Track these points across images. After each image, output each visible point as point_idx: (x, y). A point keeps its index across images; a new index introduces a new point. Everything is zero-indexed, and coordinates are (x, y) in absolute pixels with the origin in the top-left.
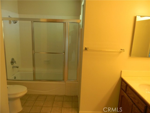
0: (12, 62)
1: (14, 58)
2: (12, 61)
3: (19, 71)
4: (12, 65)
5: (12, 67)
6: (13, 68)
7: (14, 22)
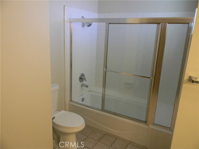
0: (82, 78)
1: (84, 73)
2: (81, 76)
3: (90, 91)
4: (80, 82)
5: (80, 84)
6: (81, 86)
7: (88, 24)
